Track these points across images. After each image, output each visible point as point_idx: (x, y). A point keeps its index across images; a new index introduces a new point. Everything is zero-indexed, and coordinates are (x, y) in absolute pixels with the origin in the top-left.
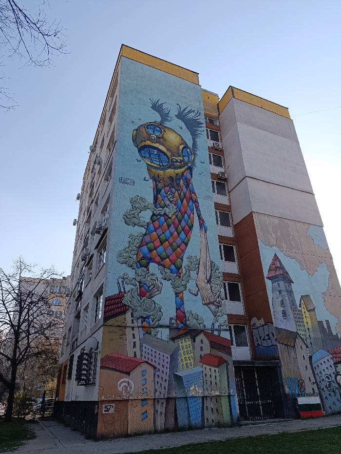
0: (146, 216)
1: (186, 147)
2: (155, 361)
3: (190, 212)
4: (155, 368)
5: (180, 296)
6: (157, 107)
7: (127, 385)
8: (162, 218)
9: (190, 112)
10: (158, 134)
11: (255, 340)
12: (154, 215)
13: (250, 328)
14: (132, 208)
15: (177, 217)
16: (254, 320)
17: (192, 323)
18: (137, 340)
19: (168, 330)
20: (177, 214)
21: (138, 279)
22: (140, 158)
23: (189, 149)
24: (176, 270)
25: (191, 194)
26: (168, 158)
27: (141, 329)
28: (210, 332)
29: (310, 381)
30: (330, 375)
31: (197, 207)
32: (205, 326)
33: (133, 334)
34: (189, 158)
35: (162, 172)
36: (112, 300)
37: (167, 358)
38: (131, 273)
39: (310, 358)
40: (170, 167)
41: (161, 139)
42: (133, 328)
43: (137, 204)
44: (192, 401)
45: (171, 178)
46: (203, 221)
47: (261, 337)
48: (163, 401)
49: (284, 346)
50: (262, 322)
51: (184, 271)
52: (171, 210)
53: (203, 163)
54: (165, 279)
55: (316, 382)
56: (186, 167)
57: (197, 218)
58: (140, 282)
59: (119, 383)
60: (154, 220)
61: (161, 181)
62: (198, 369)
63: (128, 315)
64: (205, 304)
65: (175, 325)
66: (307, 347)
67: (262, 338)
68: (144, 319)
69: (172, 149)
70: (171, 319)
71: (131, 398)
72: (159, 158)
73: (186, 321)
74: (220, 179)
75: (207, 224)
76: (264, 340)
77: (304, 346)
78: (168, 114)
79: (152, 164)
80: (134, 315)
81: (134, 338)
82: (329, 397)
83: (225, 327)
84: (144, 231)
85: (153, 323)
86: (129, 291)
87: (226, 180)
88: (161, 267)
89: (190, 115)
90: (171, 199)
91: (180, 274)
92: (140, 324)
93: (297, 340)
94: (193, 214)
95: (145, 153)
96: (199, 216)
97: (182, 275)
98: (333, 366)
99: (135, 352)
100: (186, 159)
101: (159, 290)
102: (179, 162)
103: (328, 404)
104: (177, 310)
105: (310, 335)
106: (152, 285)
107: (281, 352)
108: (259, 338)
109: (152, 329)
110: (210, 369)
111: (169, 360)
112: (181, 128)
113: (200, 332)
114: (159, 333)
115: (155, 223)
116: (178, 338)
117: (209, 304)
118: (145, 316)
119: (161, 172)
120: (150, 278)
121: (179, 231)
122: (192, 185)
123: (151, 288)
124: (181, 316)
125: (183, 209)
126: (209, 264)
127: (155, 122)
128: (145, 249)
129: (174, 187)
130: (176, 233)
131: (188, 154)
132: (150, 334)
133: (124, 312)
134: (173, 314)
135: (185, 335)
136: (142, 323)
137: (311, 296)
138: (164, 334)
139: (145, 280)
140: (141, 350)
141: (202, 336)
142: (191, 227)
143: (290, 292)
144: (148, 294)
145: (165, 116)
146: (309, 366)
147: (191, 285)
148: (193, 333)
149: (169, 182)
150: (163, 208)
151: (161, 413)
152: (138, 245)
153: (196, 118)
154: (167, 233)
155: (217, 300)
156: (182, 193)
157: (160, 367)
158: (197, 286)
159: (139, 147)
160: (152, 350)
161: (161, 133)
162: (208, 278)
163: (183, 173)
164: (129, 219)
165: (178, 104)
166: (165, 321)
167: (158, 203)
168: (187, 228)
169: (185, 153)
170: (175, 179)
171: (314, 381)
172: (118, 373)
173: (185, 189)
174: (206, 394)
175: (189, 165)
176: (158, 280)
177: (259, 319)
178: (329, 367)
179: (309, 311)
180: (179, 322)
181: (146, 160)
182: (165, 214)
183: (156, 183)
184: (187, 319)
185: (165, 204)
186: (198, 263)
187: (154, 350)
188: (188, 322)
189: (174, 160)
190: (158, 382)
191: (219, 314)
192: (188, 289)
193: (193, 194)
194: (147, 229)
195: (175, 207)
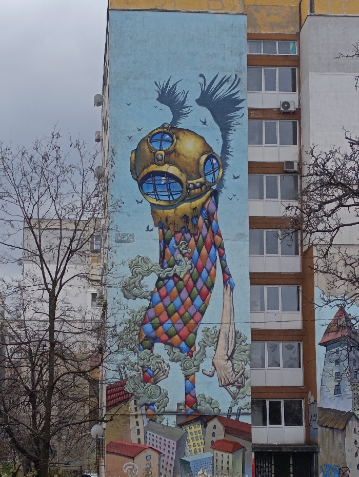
0: (150, 282)
1: (211, 156)
2: (160, 447)
3: (211, 265)
4: (160, 453)
5: (190, 379)
8: (171, 281)
9: (221, 84)
10: (166, 146)
12: (160, 279)
14: (132, 275)
15: (191, 275)
17: (204, 407)
18: (141, 427)
19: (175, 416)
20: (191, 271)
21: (141, 363)
22: (141, 197)
23: (216, 159)
24: (188, 348)
25: (214, 236)
26: (182, 186)
27: (145, 417)
28: (226, 416)
29: (358, 468)
31: (222, 256)
32: (220, 410)
33: (137, 422)
34: (214, 176)
35: (173, 211)
36: (113, 388)
37: (174, 444)
38: (133, 358)
40: (184, 201)
41: (172, 156)
43: (138, 267)
45: (185, 217)
46: (229, 275)
49: (327, 429)
50: (313, 398)
51: (198, 348)
52: (183, 269)
53: (238, 177)
54: (173, 360)
56: (209, 192)
57: (221, 272)
58: (143, 367)
59: (124, 466)
60: (160, 286)
61: (171, 226)
62: (209, 454)
63: (132, 403)
64: (223, 386)
65: (183, 411)
68: (147, 406)
69: (188, 168)
70: (179, 404)
72: (169, 190)
73: (197, 406)
75: (235, 278)
78: (184, 101)
79: (158, 203)
80: (138, 403)
81: (138, 425)
83: (246, 411)
84: (146, 303)
85: (158, 410)
86: (131, 378)
88: (168, 347)
89: (221, 90)
90: (184, 251)
91: (192, 352)
92: (144, 412)
94: (215, 268)
95: (148, 187)
96: (224, 268)
97: (194, 353)
99: (139, 439)
100: (209, 179)
101: (166, 374)
102: (198, 188)
104: (186, 394)
106: (157, 369)
109: (157, 416)
110: (222, 455)
111: (175, 446)
112: (205, 123)
113: (213, 418)
114: (165, 420)
115: (161, 290)
116: (187, 424)
117: (228, 385)
118: (149, 403)
119: (170, 212)
120: (155, 361)
121: (193, 296)
122: (217, 221)
123: (156, 372)
124: (191, 400)
125: (201, 263)
126: (232, 334)
127: (163, 126)
128: (148, 327)
129: (189, 231)
130: (189, 299)
131: (213, 169)
132: (155, 421)
133: (126, 401)
134: (182, 398)
135: (196, 420)
136: (146, 410)
138: (170, 421)
139: (149, 364)
140: (146, 437)
141: (215, 422)
142: (210, 288)
144: (152, 379)
145: (179, 109)
147: (206, 365)
148: (204, 419)
149: (181, 224)
150: (172, 267)
152: (140, 323)
153: (232, 92)
154: (178, 302)
155: (240, 380)
156: (201, 238)
157: (166, 453)
158: (214, 365)
159: (139, 179)
160: (157, 437)
161: (173, 142)
162: (229, 353)
163: (204, 204)
164: (129, 291)
165: (201, 75)
166: (172, 406)
167: (165, 261)
168: (205, 289)
169: (208, 169)
170: (190, 218)
172: (123, 458)
173: (204, 231)
175: (214, 187)
176: (164, 362)
177: (312, 394)
180: (188, 407)
181: (148, 198)
182: (175, 275)
183: (163, 232)
184: (199, 404)
185: (176, 261)
186: (217, 336)
187: (159, 437)
188: (199, 407)
189: (191, 186)
190: (163, 466)
191: (240, 396)
192: (201, 370)
193: (217, 236)
194: (151, 300)
195: (189, 262)
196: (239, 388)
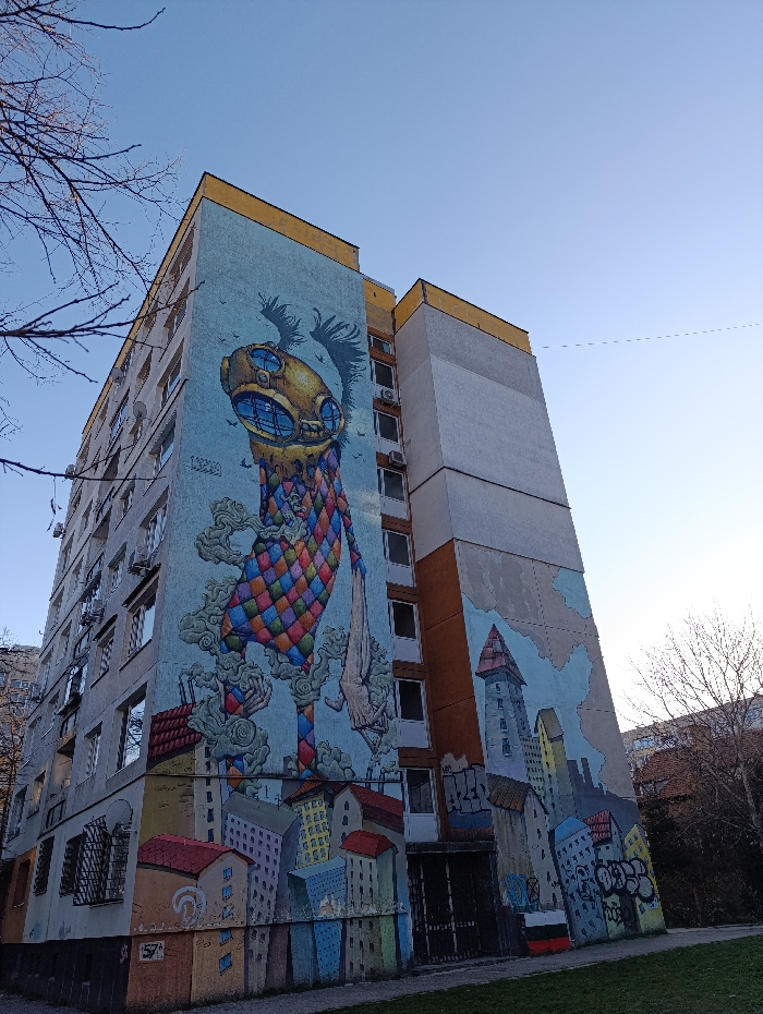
0: (244, 541)
1: (329, 400)
2: (251, 850)
3: (333, 535)
4: (250, 862)
5: (306, 713)
6: (273, 312)
7: (191, 899)
8: (277, 546)
9: (339, 327)
10: (273, 369)
11: (448, 798)
12: (259, 540)
13: (438, 775)
14: (216, 524)
15: (307, 543)
16: (448, 758)
17: (328, 767)
18: (216, 805)
19: (279, 783)
20: (306, 538)
21: (223, 675)
22: (235, 419)
23: (334, 402)
24: (301, 657)
25: (336, 498)
26: (293, 421)
27: (224, 782)
28: (363, 785)
29: (549, 879)
30: (586, 867)
31: (348, 527)
32: (354, 774)
33: (209, 793)
34: (334, 424)
35: (281, 450)
36: (167, 719)
37: (276, 841)
38: (208, 663)
39: (552, 833)
40: (296, 441)
41: (279, 381)
42: (208, 780)
43: (225, 516)
44: (323, 927)
45: (298, 463)
46: (359, 555)
47: (459, 794)
48: (264, 931)
49: (503, 811)
50: (463, 762)
51: (317, 659)
52: (294, 532)
53: (363, 435)
54: (277, 676)
55: (560, 883)
56: (329, 441)
57: (347, 549)
58: (225, 683)
60: (259, 550)
61: (277, 469)
62: (338, 862)
63: (200, 751)
64: (357, 729)
65: (294, 773)
66: (546, 812)
67: (462, 796)
68: (230, 759)
69: (301, 404)
70: (287, 759)
71: (199, 927)
72: (275, 421)
73: (317, 763)
74: (393, 466)
75: (366, 562)
76: (465, 798)
77: (540, 811)
78: (295, 328)
79: (259, 432)
80: (213, 752)
81: (210, 799)
82: (581, 910)
83: (391, 776)
84: (238, 574)
85: (250, 769)
86: (203, 702)
87: (403, 468)
88: (270, 651)
89: (338, 333)
90: (296, 509)
91: (309, 665)
92: (223, 772)
93: (528, 799)
94: (340, 541)
95: (245, 408)
96: (351, 544)
97: (313, 667)
98: (592, 850)
99: (211, 832)
100: (329, 425)
101: (265, 700)
102: (314, 431)
103: (580, 924)
104: (299, 743)
105: (551, 789)
106: (251, 688)
107: (498, 822)
108: (455, 797)
109: (248, 782)
110: (361, 862)
111: (279, 846)
112: (321, 360)
113: (345, 787)
114: (262, 791)
115: (261, 557)
116: (300, 800)
117: (364, 727)
118: (233, 754)
119: (277, 450)
120: (248, 673)
121: (309, 574)
122: (340, 480)
123: (247, 696)
124: (307, 754)
125: (320, 530)
126: (365, 645)
127: (268, 344)
128: (238, 613)
129: (303, 482)
130: (303, 578)
131: (332, 416)
132: (243, 792)
133: (190, 747)
134: (291, 747)
135: (315, 791)
136: (228, 769)
137: (557, 711)
138: (272, 791)
139: (236, 678)
140: (224, 827)
141: (346, 795)
142: (334, 568)
143: (519, 703)
144: (242, 707)
145: (288, 332)
146: (548, 851)
147: (330, 690)
148: (327, 788)
149: (292, 471)
150: (279, 525)
151: (260, 956)
152: (224, 604)
153: (352, 341)
154: (286, 579)
155: (380, 720)
156: (319, 495)
157: (261, 861)
158: (342, 691)
159: (233, 395)
160: (246, 826)
161: (281, 367)
162: (364, 673)
163: (322, 454)
164: (208, 548)
165: (315, 309)
166: (275, 763)
167: (268, 514)
168: (326, 569)
169: (327, 412)
170: (305, 465)
171: (557, 880)
172: (174, 876)
173: (324, 489)
174: (351, 913)
175: (335, 437)
176: (262, 678)
177: (457, 757)
178: (584, 852)
179: (551, 740)
180: (302, 766)
181: (245, 422)
182: (283, 538)
183: (266, 473)
184: (319, 760)
185: (284, 518)
186: (345, 643)
187: (250, 826)
188: (319, 766)
189: (305, 427)
190: (256, 893)
191: (383, 748)
192: (322, 698)
193: (340, 499)
194: (244, 570)
195: (304, 524)
196: (381, 733)
